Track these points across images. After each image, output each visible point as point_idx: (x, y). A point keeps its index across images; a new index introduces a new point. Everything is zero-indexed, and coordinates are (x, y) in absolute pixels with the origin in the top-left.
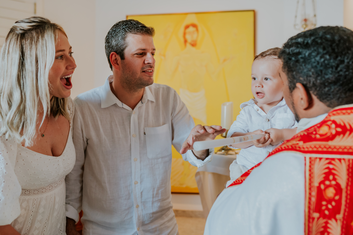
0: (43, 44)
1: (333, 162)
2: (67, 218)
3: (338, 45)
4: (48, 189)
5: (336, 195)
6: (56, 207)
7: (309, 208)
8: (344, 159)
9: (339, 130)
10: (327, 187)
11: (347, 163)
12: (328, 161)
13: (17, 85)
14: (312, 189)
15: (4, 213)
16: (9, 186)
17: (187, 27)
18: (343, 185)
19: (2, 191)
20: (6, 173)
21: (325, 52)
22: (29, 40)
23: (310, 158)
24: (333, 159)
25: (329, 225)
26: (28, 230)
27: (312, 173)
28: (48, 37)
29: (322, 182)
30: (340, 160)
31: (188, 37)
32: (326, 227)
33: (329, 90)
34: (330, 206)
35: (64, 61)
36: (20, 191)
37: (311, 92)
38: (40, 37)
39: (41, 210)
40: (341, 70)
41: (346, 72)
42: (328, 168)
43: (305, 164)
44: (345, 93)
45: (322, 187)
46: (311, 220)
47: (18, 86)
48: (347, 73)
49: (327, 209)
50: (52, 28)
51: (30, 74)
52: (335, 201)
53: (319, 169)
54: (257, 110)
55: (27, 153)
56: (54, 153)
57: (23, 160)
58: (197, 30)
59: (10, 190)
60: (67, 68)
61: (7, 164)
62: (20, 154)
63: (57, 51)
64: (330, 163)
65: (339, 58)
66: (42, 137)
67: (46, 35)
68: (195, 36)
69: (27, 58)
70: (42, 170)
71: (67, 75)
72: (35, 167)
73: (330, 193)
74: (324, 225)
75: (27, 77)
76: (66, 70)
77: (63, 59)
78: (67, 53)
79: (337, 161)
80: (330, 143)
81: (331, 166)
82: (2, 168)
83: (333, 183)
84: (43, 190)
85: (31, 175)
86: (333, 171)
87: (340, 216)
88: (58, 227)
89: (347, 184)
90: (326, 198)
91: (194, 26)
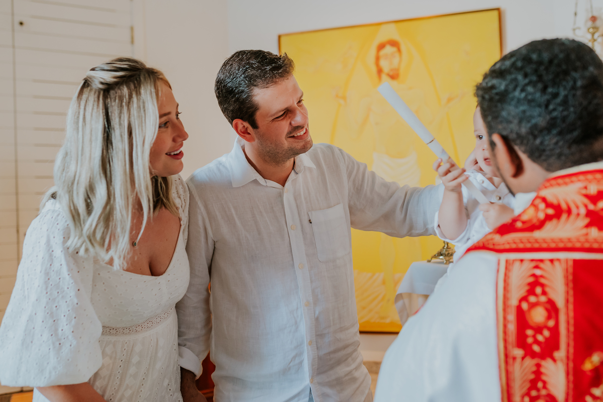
0: (139, 107)
1: (541, 265)
2: (182, 369)
3: (547, 69)
4: (146, 327)
5: (549, 318)
6: (160, 354)
7: (505, 341)
8: (558, 260)
9: (550, 211)
10: (533, 306)
11: (564, 265)
12: (534, 264)
13: (101, 172)
14: (509, 310)
15: (77, 365)
16: (82, 324)
17: (381, 47)
18: (560, 303)
19: (73, 332)
20: (77, 304)
21: (527, 81)
22: (117, 101)
23: (507, 261)
24: (541, 261)
25: (543, 370)
26: (115, 389)
27: (508, 284)
28: (146, 93)
29: (524, 299)
30: (552, 261)
31: (384, 64)
32: (538, 373)
33: (542, 143)
34: (540, 338)
35: (169, 130)
36: (100, 330)
37: (516, 148)
38: (134, 95)
39: (135, 359)
40: (554, 110)
41: (563, 111)
42: (534, 275)
43: (498, 271)
44: (569, 147)
45: (525, 306)
46: (511, 361)
47: (102, 175)
48: (565, 113)
49: (536, 342)
50: (150, 78)
51: (121, 154)
52: (549, 329)
53: (520, 277)
54: (481, 182)
55: (109, 272)
56: (154, 271)
57: (104, 283)
58: (399, 50)
59: (84, 329)
60: (174, 140)
61: (79, 290)
62: (99, 274)
63: (161, 116)
64: (537, 267)
65: (550, 90)
66: (133, 245)
67: (142, 91)
68: (396, 61)
69: (114, 129)
70: (133, 299)
71: (177, 150)
72: (121, 294)
73: (538, 316)
74: (534, 369)
75: (115, 160)
76: (173, 143)
77: (167, 127)
78: (173, 116)
79: (548, 263)
80: (537, 234)
81: (538, 272)
82: (72, 297)
83: (543, 299)
84: (137, 329)
85: (115, 306)
86: (542, 281)
87: (561, 354)
88: (165, 384)
89: (567, 301)
90: (531, 323)
91: (394, 44)
